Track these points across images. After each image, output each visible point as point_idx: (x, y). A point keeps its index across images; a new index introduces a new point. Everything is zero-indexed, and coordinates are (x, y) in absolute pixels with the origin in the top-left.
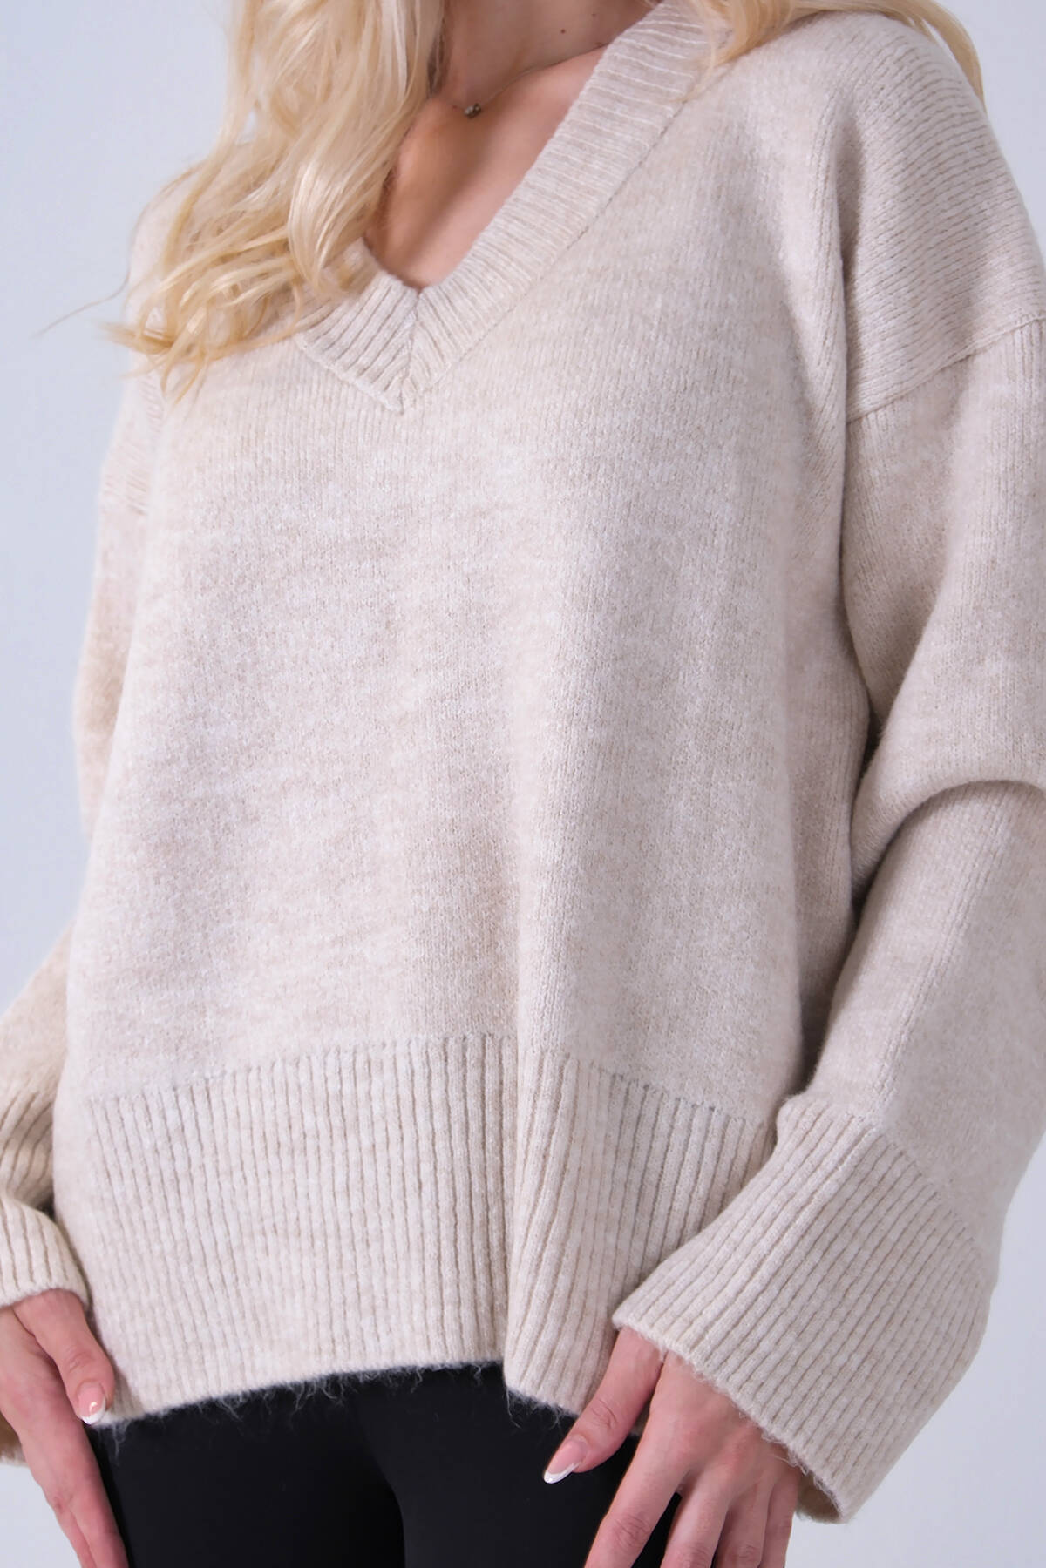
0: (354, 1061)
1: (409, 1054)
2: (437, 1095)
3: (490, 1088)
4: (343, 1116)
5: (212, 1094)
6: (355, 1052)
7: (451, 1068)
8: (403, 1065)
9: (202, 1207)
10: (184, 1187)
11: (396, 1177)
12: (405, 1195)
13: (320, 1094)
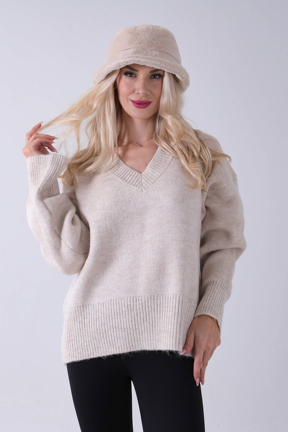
0: (133, 299)
1: (145, 298)
2: (149, 305)
3: (158, 303)
4: (131, 308)
5: (104, 305)
6: (133, 297)
7: (152, 300)
8: (143, 300)
9: (100, 324)
10: (97, 320)
11: (142, 319)
12: (144, 322)
13: (126, 305)
